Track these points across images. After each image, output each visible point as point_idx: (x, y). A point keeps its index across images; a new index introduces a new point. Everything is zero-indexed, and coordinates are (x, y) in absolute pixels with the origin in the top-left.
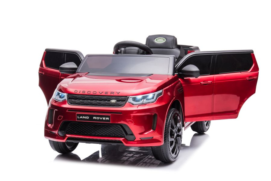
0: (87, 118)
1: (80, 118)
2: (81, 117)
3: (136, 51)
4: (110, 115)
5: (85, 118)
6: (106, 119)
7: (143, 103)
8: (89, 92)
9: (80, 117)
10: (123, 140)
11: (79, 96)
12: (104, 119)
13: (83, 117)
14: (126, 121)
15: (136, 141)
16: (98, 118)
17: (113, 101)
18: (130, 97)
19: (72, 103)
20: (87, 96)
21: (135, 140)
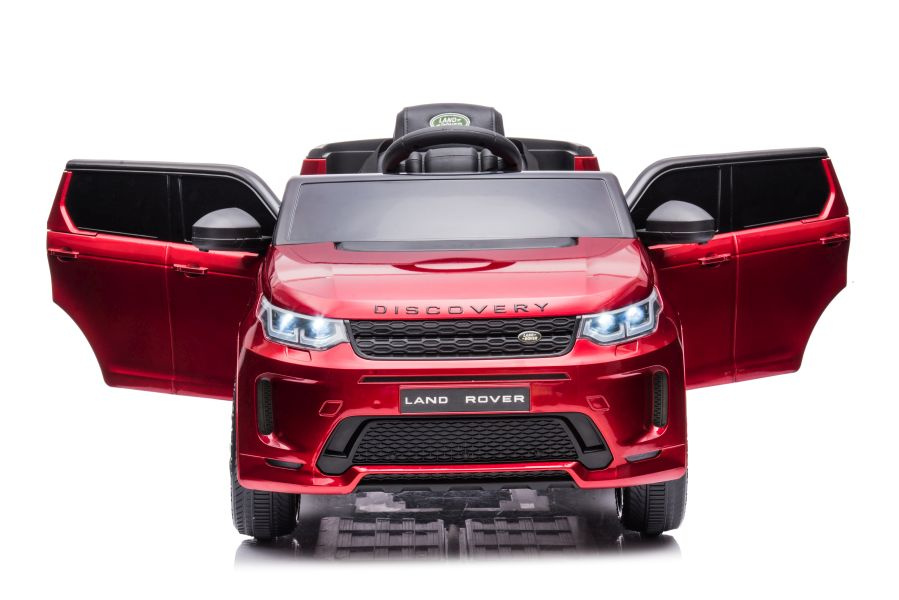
0: (443, 400)
1: (416, 402)
2: (419, 400)
3: (469, 161)
4: (525, 384)
5: (434, 402)
6: (512, 399)
7: (626, 337)
8: (435, 311)
9: (412, 399)
10: (573, 468)
11: (394, 326)
12: (506, 399)
13: (428, 399)
14: (585, 404)
15: (613, 469)
16: (483, 399)
17: (530, 336)
18: (584, 317)
19: (370, 353)
20: (427, 325)
21: (613, 465)
